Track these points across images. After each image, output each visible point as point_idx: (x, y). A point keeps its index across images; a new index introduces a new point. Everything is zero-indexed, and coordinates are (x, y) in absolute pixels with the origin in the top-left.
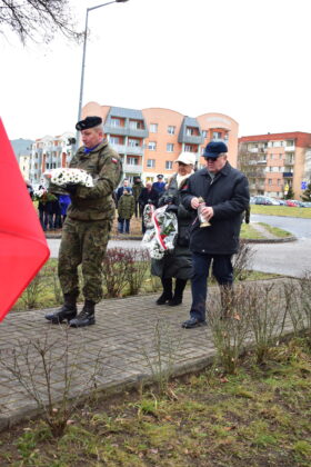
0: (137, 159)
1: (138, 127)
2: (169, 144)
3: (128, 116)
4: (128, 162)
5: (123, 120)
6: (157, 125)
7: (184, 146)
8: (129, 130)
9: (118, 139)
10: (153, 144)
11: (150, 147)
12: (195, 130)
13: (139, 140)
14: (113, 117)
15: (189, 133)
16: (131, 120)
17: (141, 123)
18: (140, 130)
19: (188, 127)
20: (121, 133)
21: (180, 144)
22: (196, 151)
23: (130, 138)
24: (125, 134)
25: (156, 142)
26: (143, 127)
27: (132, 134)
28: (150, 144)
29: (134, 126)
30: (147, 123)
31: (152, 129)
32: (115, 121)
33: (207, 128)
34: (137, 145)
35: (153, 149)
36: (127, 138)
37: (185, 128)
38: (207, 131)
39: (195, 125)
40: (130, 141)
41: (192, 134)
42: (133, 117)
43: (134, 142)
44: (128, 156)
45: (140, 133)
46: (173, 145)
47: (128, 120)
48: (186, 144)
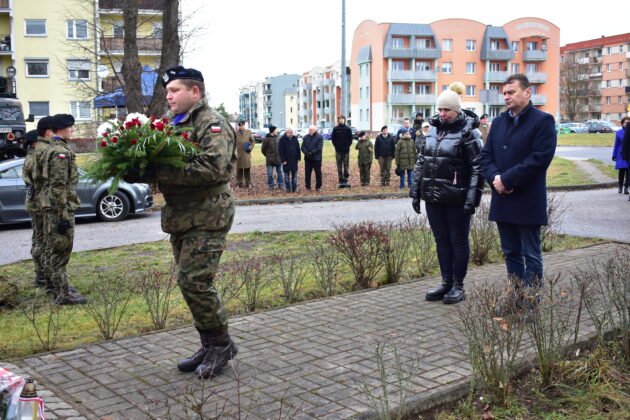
0: (428, 86)
1: (427, 45)
2: (468, 63)
3: (413, 33)
4: (418, 91)
5: (407, 38)
6: (451, 40)
7: (488, 64)
8: (415, 50)
9: (402, 63)
10: (448, 66)
11: (445, 70)
12: (502, 42)
13: (431, 61)
14: (394, 36)
15: (494, 46)
16: (418, 37)
17: (430, 40)
18: (430, 49)
19: (493, 40)
20: (406, 55)
21: (484, 62)
22: (505, 69)
23: (417, 60)
24: (412, 56)
25: (451, 63)
26: (434, 46)
27: (419, 56)
28: (444, 66)
29: (421, 45)
30: (438, 38)
31: (445, 46)
32: (398, 40)
33: (518, 38)
34: (427, 68)
35: (448, 72)
36: (414, 61)
37: (488, 40)
38: (517, 42)
39: (502, 36)
40: (418, 64)
41: (498, 48)
42: (420, 34)
43: (423, 65)
44: (417, 83)
45: (430, 53)
46: (474, 64)
47: (413, 38)
48: (492, 61)
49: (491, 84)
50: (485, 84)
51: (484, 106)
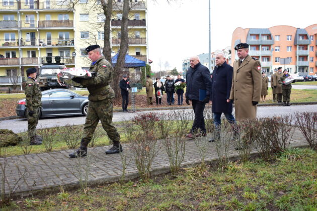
0: (268, 58)
1: (268, 39)
2: (288, 47)
3: (260, 33)
4: (263, 60)
5: (258, 35)
6: (279, 36)
7: (298, 47)
8: (262, 41)
9: (255, 47)
10: (278, 48)
11: (276, 50)
12: (305, 36)
13: (269, 46)
14: (251, 35)
15: (301, 38)
16: (262, 35)
17: (269, 36)
18: (269, 40)
19: (300, 35)
20: (257, 43)
21: (296, 46)
22: (307, 49)
23: (263, 46)
24: (260, 43)
25: (280, 47)
26: (271, 39)
27: (264, 43)
28: (276, 48)
29: (265, 38)
30: (273, 35)
31: (276, 39)
32: (253, 37)
33: (313, 34)
34: (268, 49)
35: (278, 51)
36: (261, 46)
37: (298, 35)
38: (313, 36)
39: (305, 33)
40: (263, 47)
41: (303, 39)
42: (264, 33)
43: (266, 48)
44: (262, 57)
45: (269, 42)
46: (291, 47)
47: (260, 35)
48: (299, 45)
49: (299, 56)
50: (296, 56)
51: (296, 67)
